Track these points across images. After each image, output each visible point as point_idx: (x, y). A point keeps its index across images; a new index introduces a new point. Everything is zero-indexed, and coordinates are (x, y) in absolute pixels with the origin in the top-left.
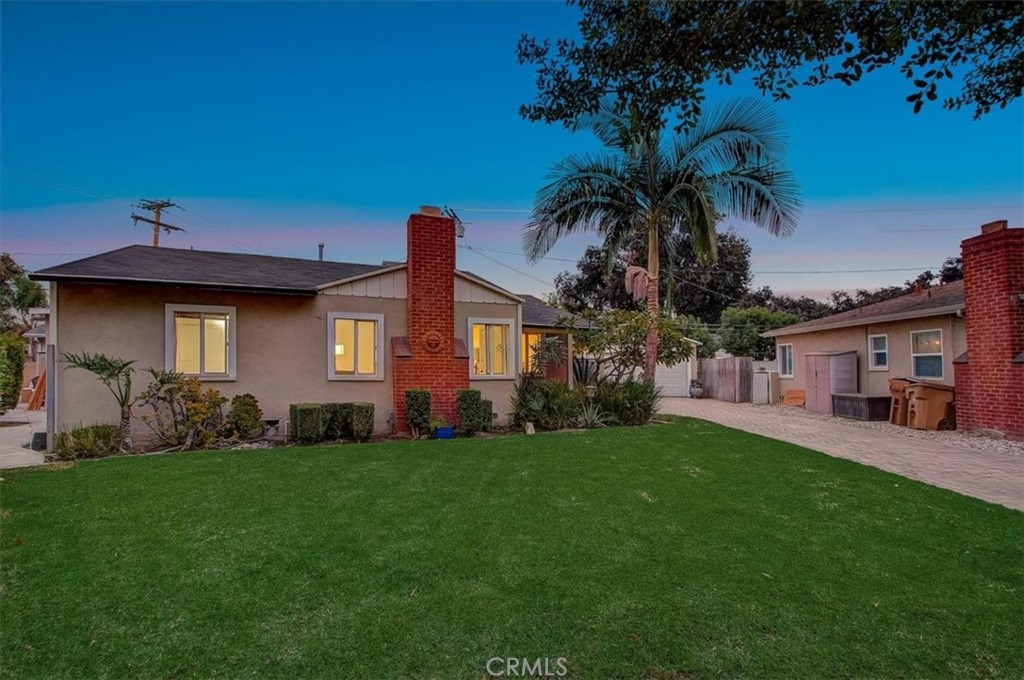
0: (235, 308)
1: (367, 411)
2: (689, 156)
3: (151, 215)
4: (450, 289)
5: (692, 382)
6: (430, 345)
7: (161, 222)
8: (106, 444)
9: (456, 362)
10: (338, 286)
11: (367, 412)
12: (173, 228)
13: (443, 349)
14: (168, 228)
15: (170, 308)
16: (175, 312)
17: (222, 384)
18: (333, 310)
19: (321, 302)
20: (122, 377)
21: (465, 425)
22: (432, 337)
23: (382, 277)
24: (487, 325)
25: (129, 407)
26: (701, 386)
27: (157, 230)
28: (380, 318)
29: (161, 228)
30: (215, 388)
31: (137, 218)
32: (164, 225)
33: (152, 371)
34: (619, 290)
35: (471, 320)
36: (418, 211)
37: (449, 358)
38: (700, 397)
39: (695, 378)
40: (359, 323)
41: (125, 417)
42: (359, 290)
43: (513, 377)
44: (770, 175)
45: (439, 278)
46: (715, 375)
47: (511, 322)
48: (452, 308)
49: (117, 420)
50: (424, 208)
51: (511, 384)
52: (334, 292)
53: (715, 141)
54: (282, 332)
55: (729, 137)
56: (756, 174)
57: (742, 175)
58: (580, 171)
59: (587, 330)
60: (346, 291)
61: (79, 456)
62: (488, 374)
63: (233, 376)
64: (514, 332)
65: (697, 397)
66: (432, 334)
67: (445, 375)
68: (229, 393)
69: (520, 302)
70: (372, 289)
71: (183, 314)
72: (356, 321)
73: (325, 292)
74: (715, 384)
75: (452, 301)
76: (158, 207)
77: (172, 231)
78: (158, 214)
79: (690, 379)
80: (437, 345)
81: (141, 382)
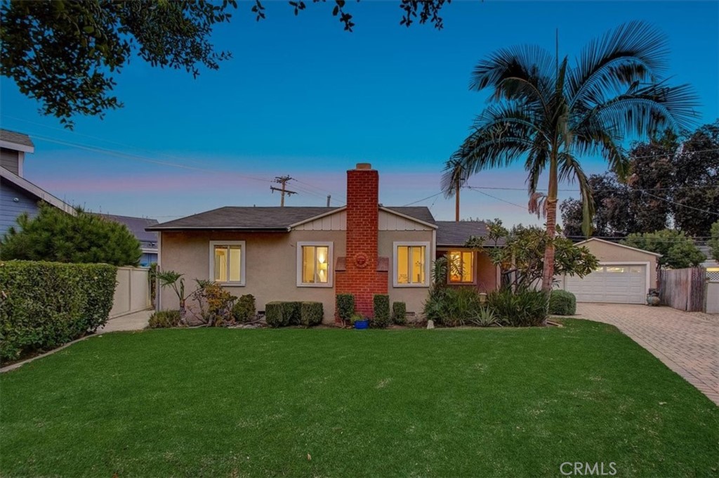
0: (244, 242)
1: (318, 308)
2: (582, 89)
3: (280, 186)
4: (375, 222)
5: (650, 290)
6: (358, 262)
7: (285, 189)
8: (171, 320)
9: (378, 274)
10: (304, 224)
11: (309, 308)
12: (291, 192)
13: (368, 265)
14: (290, 193)
15: (212, 243)
16: (215, 246)
17: (233, 288)
18: (300, 240)
19: (293, 236)
20: (178, 282)
21: (376, 320)
22: (359, 257)
23: (332, 216)
24: (409, 247)
25: (184, 300)
26: (657, 295)
27: (283, 195)
28: (331, 244)
29: (286, 193)
30: (227, 290)
31: (273, 189)
32: (287, 191)
33: (197, 281)
34: (617, 211)
35: (395, 244)
36: (354, 168)
37: (373, 272)
38: (657, 305)
39: (655, 286)
40: (318, 248)
41: (182, 306)
42: (317, 226)
43: (428, 286)
44: (665, 92)
45: (366, 215)
46: (673, 285)
47: (427, 243)
48: (376, 236)
49: (178, 308)
50: (359, 165)
51: (426, 290)
52: (301, 228)
53: (604, 71)
54: (272, 255)
55: (616, 63)
56: (651, 94)
57: (637, 97)
58: (496, 118)
59: (493, 247)
60: (309, 227)
61: (158, 327)
62: (409, 283)
63: (243, 283)
64: (429, 251)
65: (653, 305)
66: (360, 255)
67: (369, 283)
68: (239, 294)
69: (435, 229)
70: (326, 225)
71: (220, 247)
72: (316, 247)
73: (297, 229)
74: (673, 294)
75: (376, 229)
76: (283, 181)
77: (292, 194)
78: (284, 184)
79: (648, 287)
80: (364, 262)
81: (191, 287)
